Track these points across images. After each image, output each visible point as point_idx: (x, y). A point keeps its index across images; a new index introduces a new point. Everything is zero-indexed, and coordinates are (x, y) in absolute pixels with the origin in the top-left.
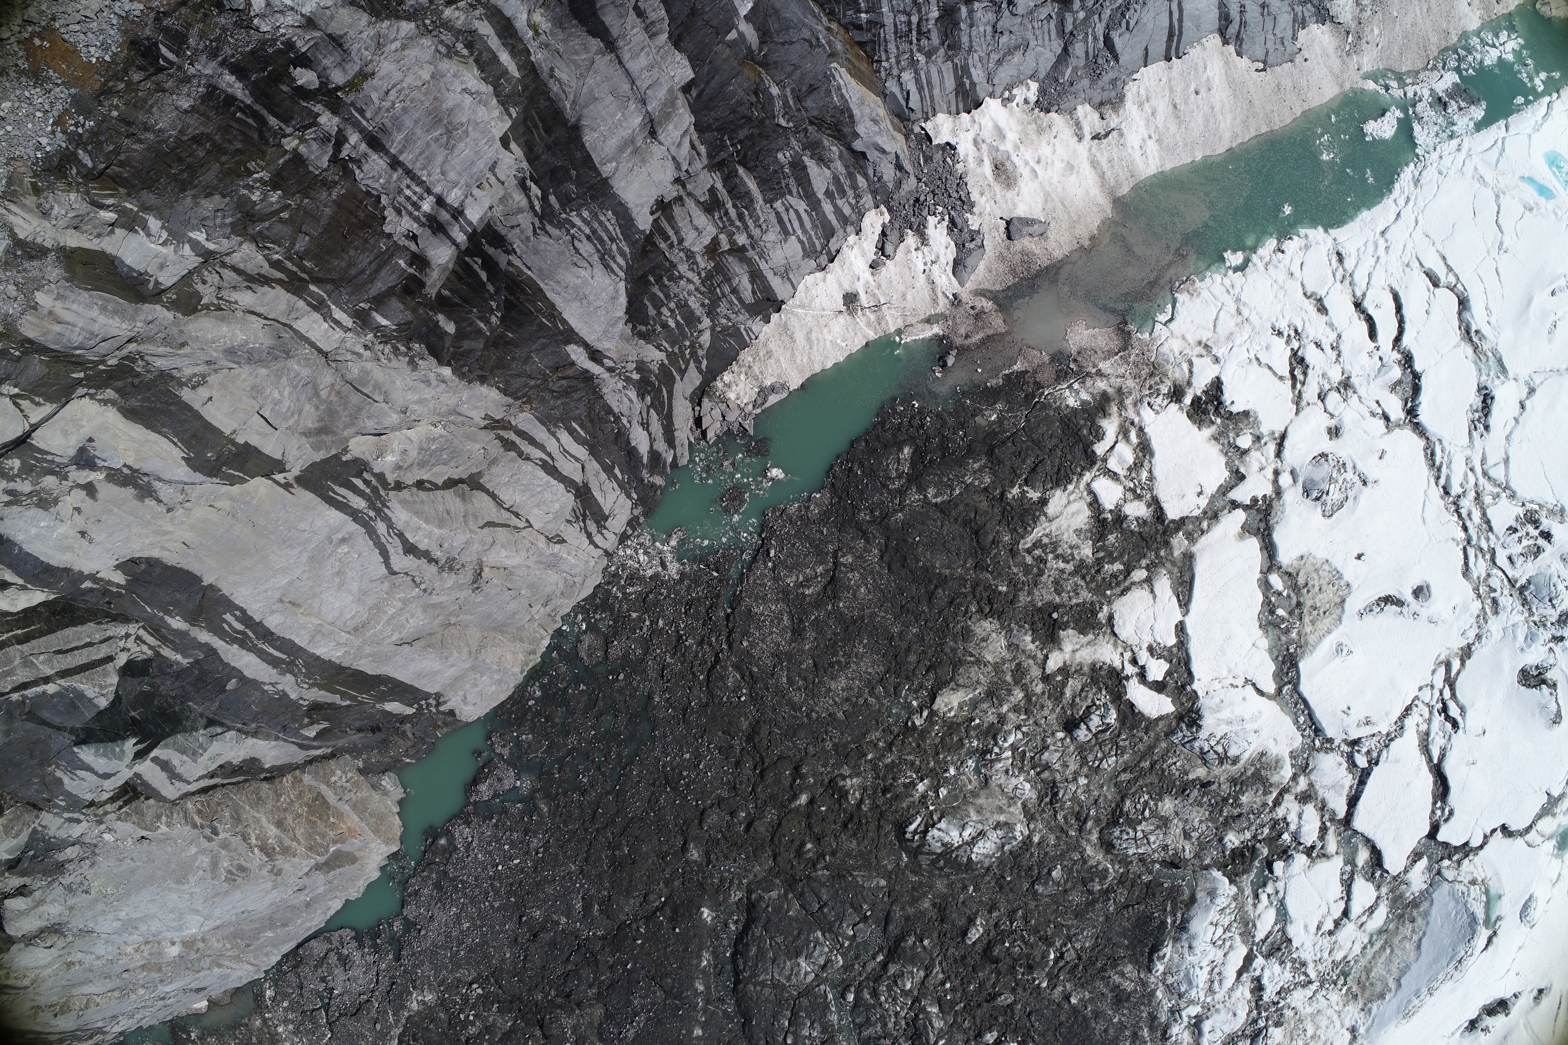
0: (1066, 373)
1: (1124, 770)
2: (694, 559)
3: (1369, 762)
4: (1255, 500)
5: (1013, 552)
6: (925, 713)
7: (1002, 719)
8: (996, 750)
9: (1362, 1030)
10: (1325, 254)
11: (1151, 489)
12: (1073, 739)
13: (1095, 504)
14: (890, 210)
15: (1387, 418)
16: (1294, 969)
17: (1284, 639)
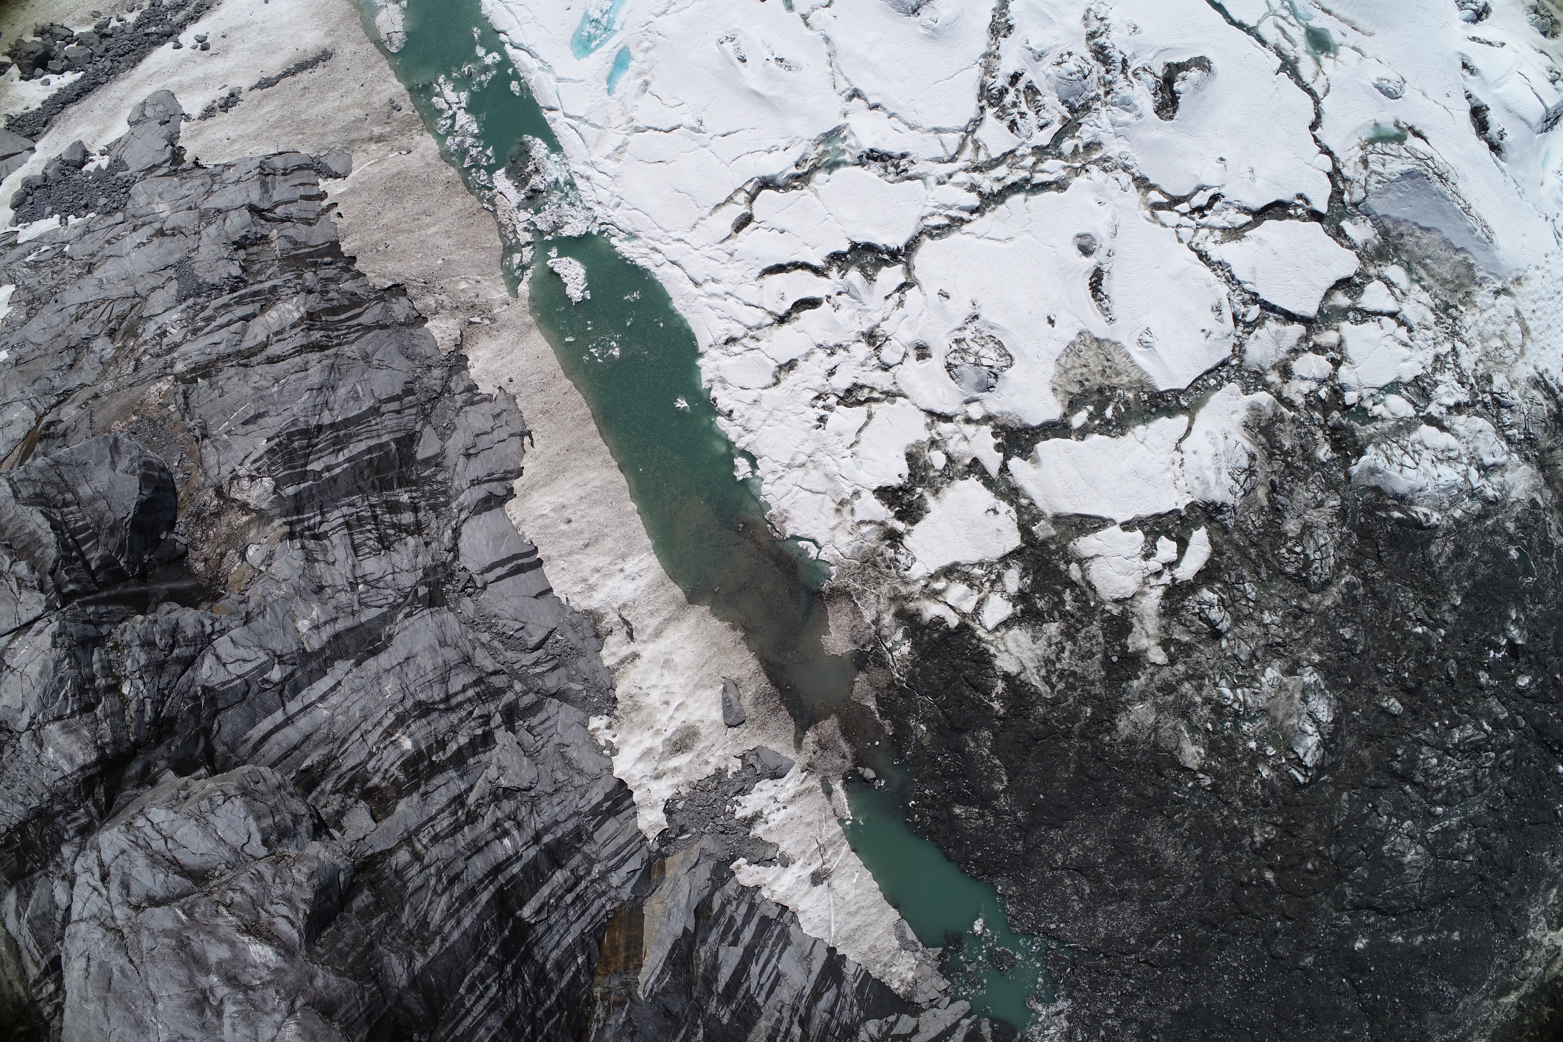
0: (877, 655)
1: (1258, 574)
2: (1055, 989)
3: (1255, 302)
4: (998, 447)
5: (1054, 703)
6: (1201, 776)
7: (1207, 701)
8: (1236, 706)
9: (1499, 285)
10: (727, 361)
11: (992, 564)
12: (1229, 630)
13: (1007, 624)
14: (734, 859)
15: (901, 288)
16: (1442, 370)
17: (1132, 406)
